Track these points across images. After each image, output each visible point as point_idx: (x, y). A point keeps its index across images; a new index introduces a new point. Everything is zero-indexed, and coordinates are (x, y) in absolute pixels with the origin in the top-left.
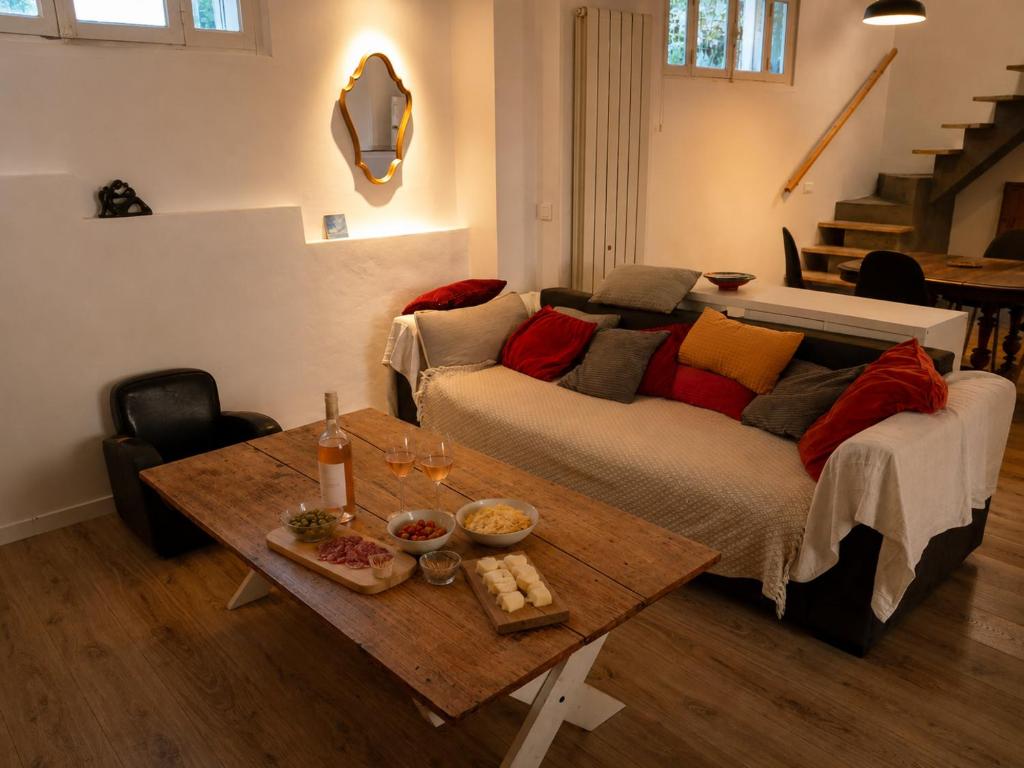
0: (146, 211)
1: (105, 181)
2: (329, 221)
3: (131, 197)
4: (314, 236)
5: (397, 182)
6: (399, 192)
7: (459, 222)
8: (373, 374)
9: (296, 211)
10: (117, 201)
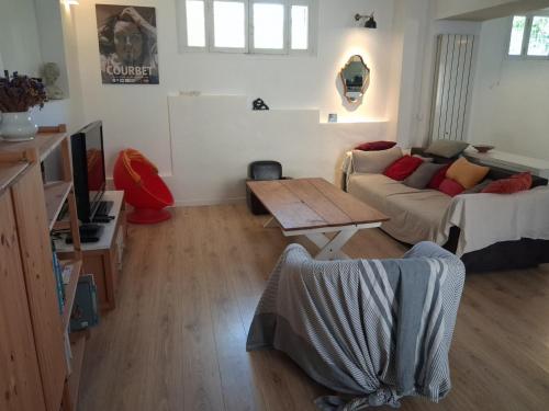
0: (267, 108)
1: (255, 99)
2: (331, 116)
3: (263, 104)
4: (324, 120)
5: (360, 102)
6: (360, 107)
7: (385, 119)
8: (337, 174)
9: (318, 112)
10: (258, 105)
